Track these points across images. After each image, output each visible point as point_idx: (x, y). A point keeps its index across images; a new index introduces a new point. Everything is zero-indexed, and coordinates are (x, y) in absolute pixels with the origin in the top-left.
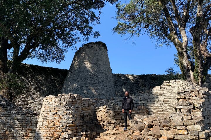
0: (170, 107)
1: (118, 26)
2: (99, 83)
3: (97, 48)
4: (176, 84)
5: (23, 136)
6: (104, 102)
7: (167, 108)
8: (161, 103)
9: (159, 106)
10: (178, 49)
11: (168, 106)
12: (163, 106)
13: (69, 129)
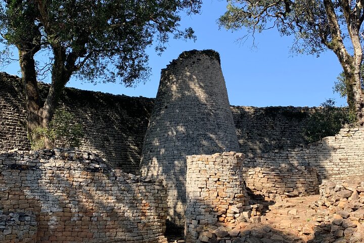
0: (350, 168)
1: (228, 13)
2: (219, 128)
3: (208, 63)
4: (360, 134)
5: (139, 216)
6: (249, 162)
7: (346, 169)
8: (336, 161)
9: (333, 166)
10: (345, 68)
11: (347, 167)
12: (340, 167)
13: (238, 201)
